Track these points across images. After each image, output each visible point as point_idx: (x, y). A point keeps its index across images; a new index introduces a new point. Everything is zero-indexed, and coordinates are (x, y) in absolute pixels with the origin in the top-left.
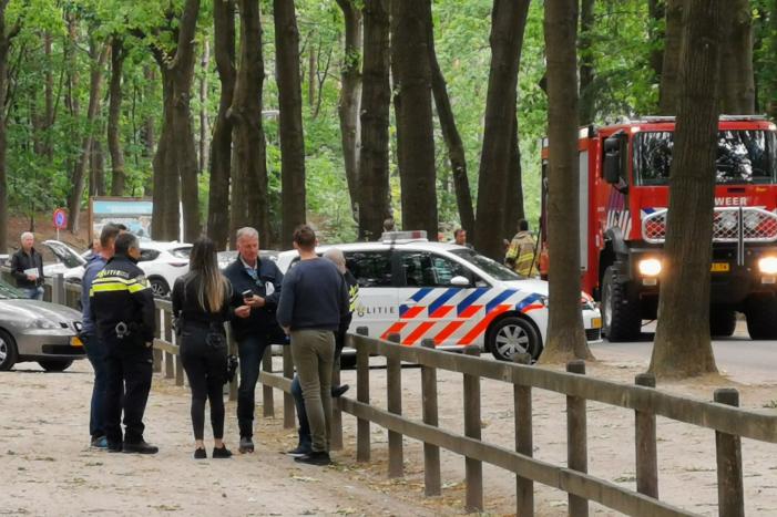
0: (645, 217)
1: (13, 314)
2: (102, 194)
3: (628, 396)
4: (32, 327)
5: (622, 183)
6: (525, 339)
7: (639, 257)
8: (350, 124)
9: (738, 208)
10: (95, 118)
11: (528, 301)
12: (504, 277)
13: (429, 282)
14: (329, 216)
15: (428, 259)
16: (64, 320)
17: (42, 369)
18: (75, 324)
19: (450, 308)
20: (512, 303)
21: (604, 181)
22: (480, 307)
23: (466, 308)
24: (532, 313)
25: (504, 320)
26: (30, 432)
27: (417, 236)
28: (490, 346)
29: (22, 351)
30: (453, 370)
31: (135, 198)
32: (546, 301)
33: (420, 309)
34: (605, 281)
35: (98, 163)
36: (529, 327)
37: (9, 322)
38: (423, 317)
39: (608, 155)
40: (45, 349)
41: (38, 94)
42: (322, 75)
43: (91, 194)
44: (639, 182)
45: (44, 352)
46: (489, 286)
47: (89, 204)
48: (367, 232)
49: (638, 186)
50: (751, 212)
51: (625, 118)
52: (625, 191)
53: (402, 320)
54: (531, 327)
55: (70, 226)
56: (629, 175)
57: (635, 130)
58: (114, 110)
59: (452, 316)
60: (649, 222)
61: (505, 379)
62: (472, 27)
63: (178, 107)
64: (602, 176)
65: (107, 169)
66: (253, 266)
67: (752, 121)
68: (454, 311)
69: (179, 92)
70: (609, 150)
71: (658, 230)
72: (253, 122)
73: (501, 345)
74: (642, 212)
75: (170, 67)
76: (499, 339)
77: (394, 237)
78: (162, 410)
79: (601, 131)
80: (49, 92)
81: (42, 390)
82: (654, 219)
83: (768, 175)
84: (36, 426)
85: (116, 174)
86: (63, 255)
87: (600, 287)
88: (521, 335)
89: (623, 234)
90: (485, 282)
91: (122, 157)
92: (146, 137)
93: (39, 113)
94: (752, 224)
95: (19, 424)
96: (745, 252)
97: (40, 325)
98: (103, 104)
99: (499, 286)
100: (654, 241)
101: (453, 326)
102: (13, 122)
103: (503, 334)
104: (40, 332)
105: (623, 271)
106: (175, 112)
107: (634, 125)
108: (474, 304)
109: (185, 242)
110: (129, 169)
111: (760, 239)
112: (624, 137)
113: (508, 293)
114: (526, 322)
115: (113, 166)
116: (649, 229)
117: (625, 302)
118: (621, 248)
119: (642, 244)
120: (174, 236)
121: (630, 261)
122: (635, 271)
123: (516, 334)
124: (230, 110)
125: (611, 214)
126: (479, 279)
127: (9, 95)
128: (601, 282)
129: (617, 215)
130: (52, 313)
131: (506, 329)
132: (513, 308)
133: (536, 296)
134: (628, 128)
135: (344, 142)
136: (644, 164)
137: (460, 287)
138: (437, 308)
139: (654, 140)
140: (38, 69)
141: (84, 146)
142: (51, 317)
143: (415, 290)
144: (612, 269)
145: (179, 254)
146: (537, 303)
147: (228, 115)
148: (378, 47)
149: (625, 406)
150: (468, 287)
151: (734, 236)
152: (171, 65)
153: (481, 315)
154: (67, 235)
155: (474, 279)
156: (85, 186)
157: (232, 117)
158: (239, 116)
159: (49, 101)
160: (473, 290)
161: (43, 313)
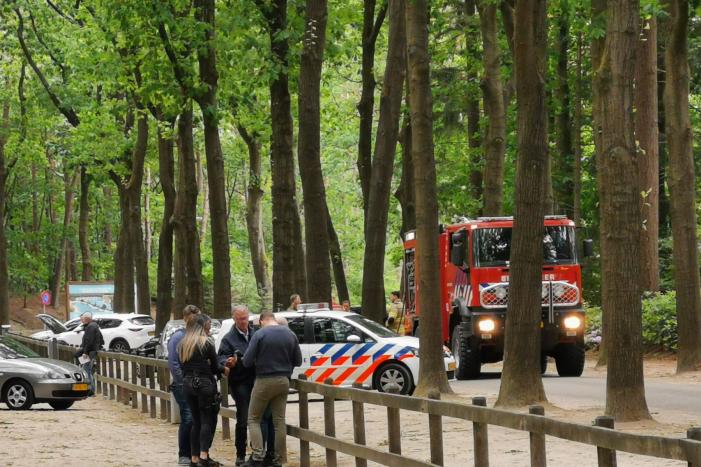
0: (482, 290)
1: (31, 369)
2: (75, 280)
3: (525, 422)
4: (44, 378)
5: (465, 266)
6: (402, 379)
7: (478, 319)
8: (254, 226)
9: (548, 282)
10: (69, 225)
11: (403, 352)
12: (384, 334)
13: (330, 339)
14: (239, 293)
15: (329, 323)
16: (68, 372)
17: (51, 408)
18: (75, 374)
19: (347, 358)
20: (392, 353)
21: (452, 264)
22: (368, 357)
23: (358, 358)
24: (406, 361)
25: (386, 366)
26: (58, 455)
27: (321, 307)
28: (376, 384)
29: (37, 395)
30: (380, 404)
31: (98, 282)
32: (416, 352)
33: (326, 359)
34: (453, 337)
35: (72, 257)
36: (404, 371)
37: (27, 375)
38: (328, 365)
39: (455, 245)
40: (54, 393)
41: (27, 210)
42: (230, 192)
43: (67, 279)
44: (478, 265)
45: (54, 395)
46: (375, 341)
47: (66, 287)
48: (279, 304)
49: (476, 268)
50: (558, 285)
51: (465, 219)
52: (467, 271)
53: (313, 367)
54: (406, 371)
55: (52, 303)
56: (470, 260)
57: (474, 227)
58: (83, 219)
59: (348, 364)
60: (485, 293)
61: (423, 410)
62: (338, 155)
63: (132, 216)
64: (450, 260)
65: (79, 261)
66: (245, 332)
67: (557, 219)
68: (350, 360)
69: (134, 205)
70: (456, 242)
71: (492, 299)
72: (190, 226)
73: (384, 384)
74: (480, 287)
75: (127, 188)
76: (383, 379)
77: (305, 308)
78: (147, 436)
79: (449, 229)
80: (35, 207)
81: (57, 424)
82: (489, 291)
83: (569, 258)
84: (61, 450)
85: (86, 265)
86: (50, 323)
87: (451, 341)
88: (399, 376)
89: (466, 303)
90: (372, 339)
91: (89, 253)
92: (106, 238)
93: (27, 222)
94: (559, 293)
95: (49, 450)
96: (555, 314)
97: (50, 376)
98: (75, 215)
99: (382, 342)
100: (489, 307)
101: (350, 371)
102: (9, 228)
103: (386, 376)
104: (50, 381)
105: (468, 329)
106: (131, 220)
107: (472, 224)
108: (364, 355)
109: (139, 313)
110: (94, 261)
111: (565, 304)
112: (466, 232)
113: (389, 346)
114: (402, 367)
115: (83, 259)
116: (486, 299)
117: (469, 351)
118: (466, 312)
119: (481, 309)
120: (130, 310)
121: (472, 321)
122: (477, 329)
123: (395, 376)
124: (172, 218)
125: (457, 289)
126: (367, 336)
127: (7, 210)
128: (451, 338)
129: (462, 289)
130: (58, 367)
131: (388, 372)
132: (392, 357)
133: (409, 348)
134: (469, 226)
135: (251, 238)
136: (481, 252)
137: (354, 342)
138: (338, 358)
139: (487, 234)
140: (27, 190)
141: (62, 246)
142: (57, 371)
143: (321, 346)
144: (459, 327)
145: (135, 322)
146: (410, 353)
147: (170, 221)
148: (284, 170)
149: (523, 429)
150: (359, 343)
151: (546, 302)
152: (127, 186)
153: (369, 363)
154: (50, 310)
155: (364, 336)
156: (62, 274)
157: (173, 223)
158: (179, 222)
159: (35, 214)
160: (363, 345)
161: (52, 368)
